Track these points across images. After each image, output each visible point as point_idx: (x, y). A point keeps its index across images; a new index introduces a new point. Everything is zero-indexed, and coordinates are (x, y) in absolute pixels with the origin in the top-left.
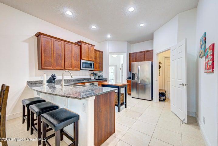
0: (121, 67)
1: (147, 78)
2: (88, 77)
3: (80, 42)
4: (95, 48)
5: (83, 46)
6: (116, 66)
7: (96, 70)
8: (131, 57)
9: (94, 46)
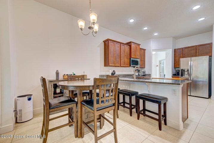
0: (158, 64)
2: (133, 73)
3: (130, 42)
4: (141, 47)
5: (133, 45)
8: (177, 53)
9: (140, 45)
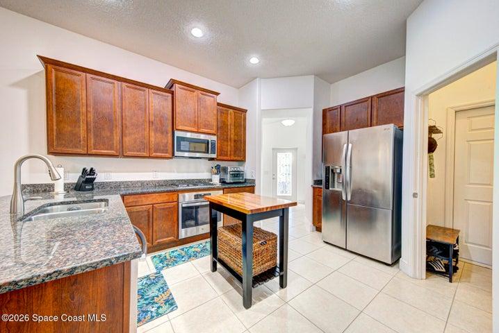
1: (376, 186)
3: (172, 82)
4: (221, 99)
6: (297, 149)
7: (225, 158)
8: (328, 121)
9: (217, 94)
